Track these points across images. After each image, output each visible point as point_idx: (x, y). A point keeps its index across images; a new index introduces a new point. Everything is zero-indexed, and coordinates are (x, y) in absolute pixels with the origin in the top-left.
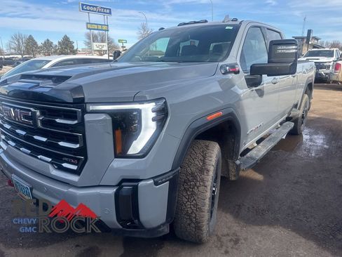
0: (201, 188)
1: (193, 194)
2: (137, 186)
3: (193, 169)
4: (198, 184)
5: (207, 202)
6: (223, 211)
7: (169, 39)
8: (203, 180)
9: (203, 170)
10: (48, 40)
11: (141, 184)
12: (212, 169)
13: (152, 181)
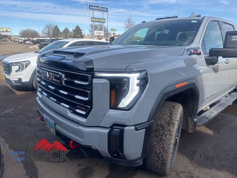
0: (168, 137)
1: (162, 139)
2: (123, 130)
3: (163, 122)
4: (165, 133)
5: (172, 146)
6: (181, 154)
7: (148, 29)
8: (169, 131)
9: (170, 123)
10: (66, 28)
11: (126, 128)
12: (177, 123)
13: (133, 127)
